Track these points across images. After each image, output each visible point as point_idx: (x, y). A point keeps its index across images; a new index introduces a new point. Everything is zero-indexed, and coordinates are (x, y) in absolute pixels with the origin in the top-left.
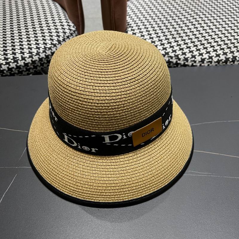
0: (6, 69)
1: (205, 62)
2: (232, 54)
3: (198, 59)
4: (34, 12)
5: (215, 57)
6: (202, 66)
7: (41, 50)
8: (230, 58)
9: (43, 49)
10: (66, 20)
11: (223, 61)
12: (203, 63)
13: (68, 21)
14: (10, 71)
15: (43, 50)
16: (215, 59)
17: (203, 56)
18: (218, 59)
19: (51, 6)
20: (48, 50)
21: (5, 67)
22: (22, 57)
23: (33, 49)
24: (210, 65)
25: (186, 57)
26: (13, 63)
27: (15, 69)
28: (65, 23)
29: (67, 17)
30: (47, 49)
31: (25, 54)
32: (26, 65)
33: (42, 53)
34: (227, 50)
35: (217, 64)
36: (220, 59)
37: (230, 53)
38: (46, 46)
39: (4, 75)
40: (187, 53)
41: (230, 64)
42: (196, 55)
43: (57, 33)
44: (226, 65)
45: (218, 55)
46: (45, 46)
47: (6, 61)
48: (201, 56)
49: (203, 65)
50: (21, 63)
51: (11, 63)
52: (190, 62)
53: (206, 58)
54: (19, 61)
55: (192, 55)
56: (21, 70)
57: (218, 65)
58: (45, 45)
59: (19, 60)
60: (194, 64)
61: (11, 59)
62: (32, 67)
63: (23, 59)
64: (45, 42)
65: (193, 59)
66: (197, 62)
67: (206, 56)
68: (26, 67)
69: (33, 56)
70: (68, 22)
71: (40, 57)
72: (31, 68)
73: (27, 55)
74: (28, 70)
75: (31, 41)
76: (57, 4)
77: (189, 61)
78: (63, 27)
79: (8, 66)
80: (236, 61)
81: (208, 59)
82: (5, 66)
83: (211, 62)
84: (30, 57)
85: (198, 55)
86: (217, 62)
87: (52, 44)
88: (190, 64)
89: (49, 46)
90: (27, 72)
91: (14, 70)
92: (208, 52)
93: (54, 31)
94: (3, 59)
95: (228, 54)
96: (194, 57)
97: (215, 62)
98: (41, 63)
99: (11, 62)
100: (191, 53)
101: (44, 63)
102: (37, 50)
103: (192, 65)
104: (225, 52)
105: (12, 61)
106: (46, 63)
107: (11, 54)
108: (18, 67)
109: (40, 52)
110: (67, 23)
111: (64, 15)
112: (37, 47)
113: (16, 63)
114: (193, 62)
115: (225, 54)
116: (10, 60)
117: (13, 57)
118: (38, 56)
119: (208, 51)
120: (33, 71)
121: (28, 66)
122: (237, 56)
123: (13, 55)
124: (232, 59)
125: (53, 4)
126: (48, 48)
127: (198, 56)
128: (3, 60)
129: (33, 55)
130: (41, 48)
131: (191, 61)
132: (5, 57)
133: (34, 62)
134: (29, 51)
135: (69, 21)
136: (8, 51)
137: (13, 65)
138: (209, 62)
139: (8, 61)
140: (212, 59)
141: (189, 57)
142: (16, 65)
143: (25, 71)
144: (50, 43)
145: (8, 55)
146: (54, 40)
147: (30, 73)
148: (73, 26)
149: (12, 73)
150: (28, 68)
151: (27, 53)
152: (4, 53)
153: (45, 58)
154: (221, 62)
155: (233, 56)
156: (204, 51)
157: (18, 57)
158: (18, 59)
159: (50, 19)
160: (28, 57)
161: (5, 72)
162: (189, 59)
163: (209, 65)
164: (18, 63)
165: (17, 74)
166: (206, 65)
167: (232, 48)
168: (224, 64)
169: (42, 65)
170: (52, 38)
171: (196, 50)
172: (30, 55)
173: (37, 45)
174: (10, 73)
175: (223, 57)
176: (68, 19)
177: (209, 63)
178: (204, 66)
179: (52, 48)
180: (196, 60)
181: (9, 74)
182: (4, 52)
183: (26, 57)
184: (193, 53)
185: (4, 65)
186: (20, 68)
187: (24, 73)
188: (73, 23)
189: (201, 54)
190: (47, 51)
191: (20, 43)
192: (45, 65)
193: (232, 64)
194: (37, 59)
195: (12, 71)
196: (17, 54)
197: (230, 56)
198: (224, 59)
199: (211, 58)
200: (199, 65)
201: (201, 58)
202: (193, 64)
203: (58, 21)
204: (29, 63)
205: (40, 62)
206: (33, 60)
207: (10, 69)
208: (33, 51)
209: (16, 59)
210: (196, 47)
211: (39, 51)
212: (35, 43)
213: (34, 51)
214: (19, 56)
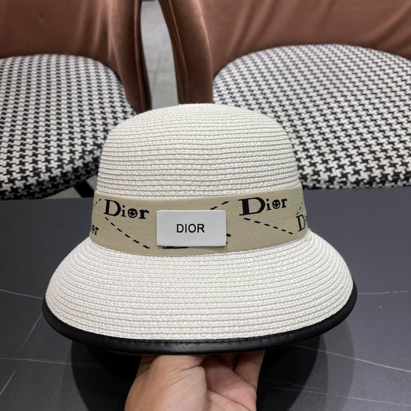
0: (22, 186)
1: (335, 183)
2: (381, 170)
3: (324, 176)
4: (74, 88)
5: (353, 175)
6: (331, 189)
7: (77, 155)
8: (377, 177)
9: (80, 153)
10: (121, 103)
11: (365, 181)
12: (332, 184)
13: (124, 105)
14: (27, 190)
15: (80, 155)
16: (352, 179)
17: (331, 172)
18: (357, 179)
19: (101, 77)
20: (88, 155)
21: (20, 184)
22: (46, 166)
23: (64, 154)
24: (344, 187)
25: (304, 173)
26: (33, 177)
27: (36, 186)
28: (120, 107)
29: (124, 97)
30: (87, 153)
31: (52, 162)
32: (52, 179)
33: (78, 160)
34: (373, 164)
35: (354, 185)
36: (360, 178)
37: (377, 169)
38: (85, 149)
39: (18, 194)
40: (305, 168)
41: (377, 187)
42: (321, 171)
43: (104, 126)
44: (370, 187)
45: (357, 172)
46: (83, 149)
47: (21, 174)
48: (328, 173)
49: (331, 186)
50: (45, 177)
51: (29, 178)
52: (311, 182)
53: (336, 176)
54: (42, 175)
55: (314, 171)
56: (44, 187)
57: (357, 187)
58: (83, 147)
59: (41, 172)
60: (318, 185)
61: (31, 172)
62: (62, 181)
63: (48, 170)
64: (85, 142)
65: (316, 177)
66: (322, 182)
67: (337, 173)
68: (52, 182)
69: (64, 166)
70: (124, 107)
71: (75, 167)
72: (60, 184)
73: (54, 164)
74: (55, 186)
75: (64, 141)
76: (112, 74)
77: (309, 180)
78: (116, 116)
79: (24, 182)
80: (387, 182)
81: (340, 178)
82: (21, 182)
83: (345, 183)
84: (59, 166)
85: (324, 170)
86: (355, 183)
87: (95, 144)
88: (311, 185)
89: (89, 148)
90: (54, 189)
91: (33, 187)
92: (341, 167)
93: (101, 122)
94: (18, 171)
95: (374, 170)
96: (316, 173)
97: (352, 183)
98: (75, 175)
99: (29, 176)
100: (313, 168)
101: (81, 174)
102: (71, 155)
103: (314, 187)
104: (368, 166)
105: (32, 174)
106: (84, 175)
107: (30, 163)
108: (40, 183)
109: (75, 159)
110: (122, 108)
111: (119, 93)
112: (71, 150)
113: (36, 178)
114: (315, 182)
115: (369, 169)
116: (28, 173)
117: (34, 167)
118: (71, 165)
119: (340, 164)
120: (64, 188)
121: (55, 181)
122: (389, 174)
123: (34, 165)
124: (380, 178)
125: (104, 74)
126: (89, 151)
127: (325, 172)
128: (18, 173)
129: (64, 163)
130: (77, 153)
131: (313, 180)
132: (21, 169)
133: (64, 175)
134: (58, 158)
135: (126, 104)
136: (27, 157)
137: (32, 181)
138: (342, 182)
139: (25, 175)
140: (347, 178)
141: (308, 174)
142: (37, 180)
143: (51, 189)
144: (92, 143)
145: (27, 164)
146: (99, 138)
147: (58, 190)
148: (131, 112)
149: (31, 191)
150: (55, 183)
151: (56, 161)
152: (20, 161)
153: (82, 168)
154: (362, 184)
155: (382, 174)
156: (334, 164)
157: (40, 168)
158: (40, 170)
159: (96, 101)
160: (56, 167)
161: (20, 190)
162: (308, 176)
163: (341, 187)
164: (39, 177)
165: (39, 193)
166: (337, 187)
167: (381, 160)
168: (368, 186)
169: (78, 177)
170: (96, 135)
171: (320, 162)
172: (59, 163)
173: (71, 147)
174: (28, 192)
175: (365, 176)
176: (125, 100)
177: (342, 185)
178: (334, 189)
179: (95, 152)
180: (319, 178)
181: (25, 193)
182: (21, 159)
183: (53, 167)
184: (316, 167)
185: (19, 180)
186: (43, 185)
187: (49, 191)
188: (132, 107)
189: (329, 170)
190: (86, 157)
191: (47, 144)
192: (83, 178)
193: (380, 187)
194: (70, 169)
195: (31, 189)
196: (39, 162)
197: (377, 173)
198: (367, 178)
199: (344, 175)
200: (324, 186)
201: (329, 176)
202: (314, 185)
203: (108, 105)
204: (57, 176)
205: (75, 173)
206: (64, 171)
207: (27, 187)
208: (64, 157)
209: (37, 172)
210: (321, 157)
211: (74, 157)
212: (68, 144)
213: (67, 157)
214: (42, 166)
